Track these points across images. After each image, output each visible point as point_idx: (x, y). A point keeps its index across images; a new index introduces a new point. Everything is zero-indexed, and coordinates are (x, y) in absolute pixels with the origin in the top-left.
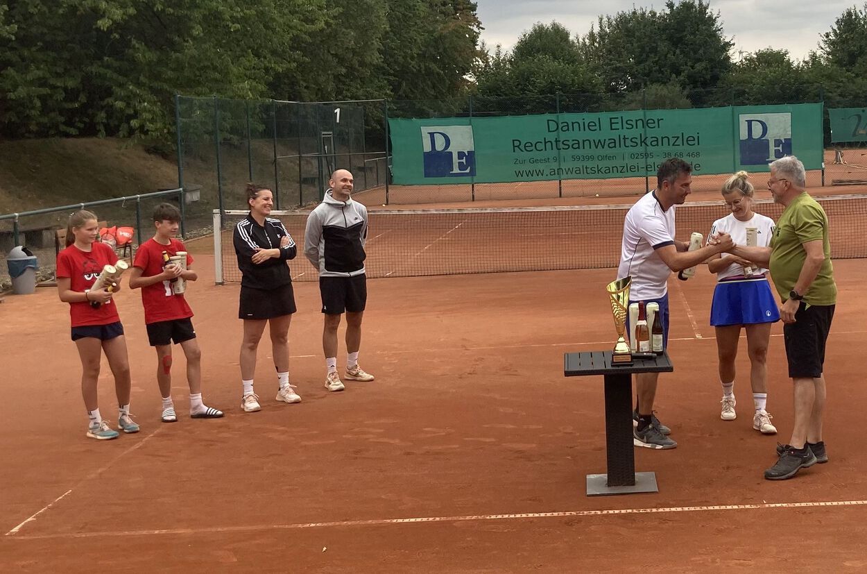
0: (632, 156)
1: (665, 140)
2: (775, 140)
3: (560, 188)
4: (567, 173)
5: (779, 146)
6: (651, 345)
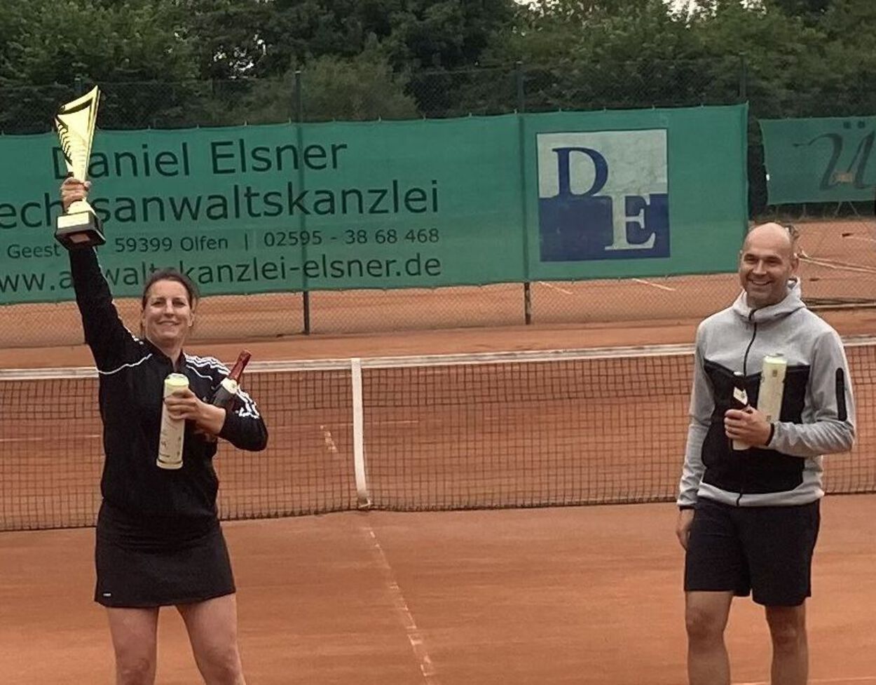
0: (269, 239)
1: (352, 200)
2: (627, 198)
5: (637, 214)
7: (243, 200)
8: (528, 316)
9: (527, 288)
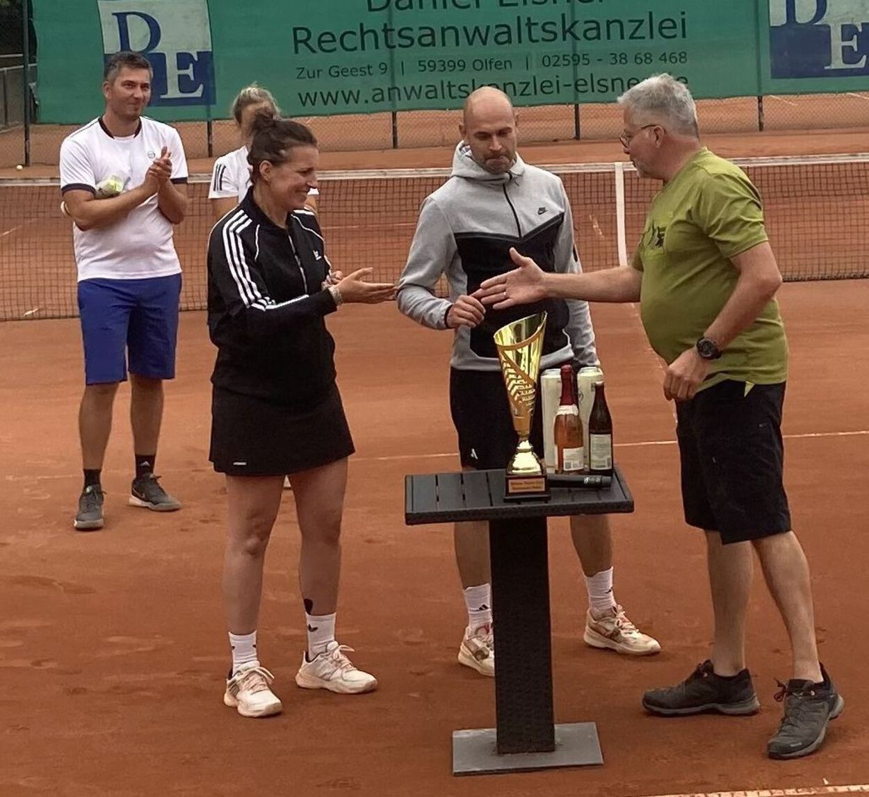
0: (546, 61)
1: (615, 28)
2: (843, 26)
3: (395, 128)
4: (409, 98)
5: (851, 39)
6: (587, 457)
7: (524, 29)
8: (761, 124)
9: (760, 101)
